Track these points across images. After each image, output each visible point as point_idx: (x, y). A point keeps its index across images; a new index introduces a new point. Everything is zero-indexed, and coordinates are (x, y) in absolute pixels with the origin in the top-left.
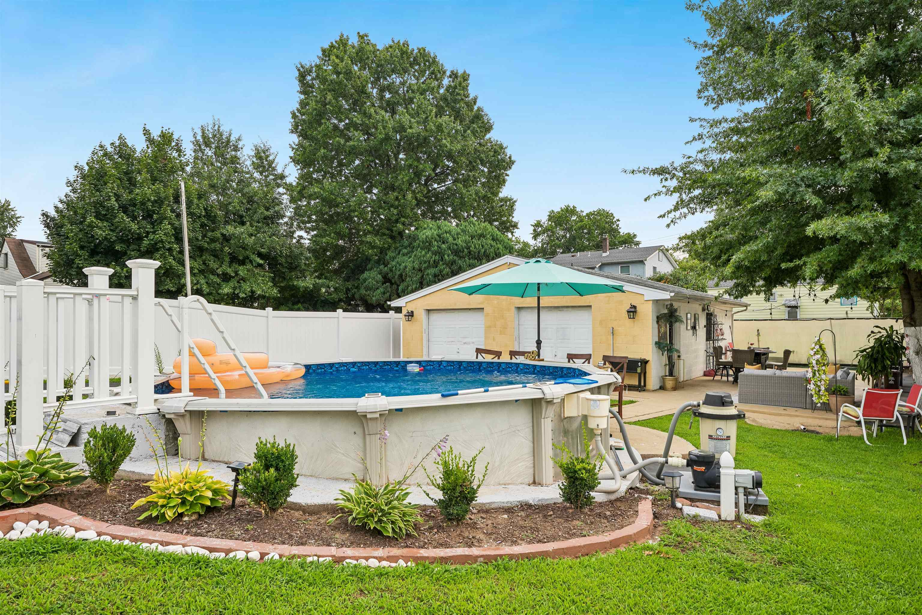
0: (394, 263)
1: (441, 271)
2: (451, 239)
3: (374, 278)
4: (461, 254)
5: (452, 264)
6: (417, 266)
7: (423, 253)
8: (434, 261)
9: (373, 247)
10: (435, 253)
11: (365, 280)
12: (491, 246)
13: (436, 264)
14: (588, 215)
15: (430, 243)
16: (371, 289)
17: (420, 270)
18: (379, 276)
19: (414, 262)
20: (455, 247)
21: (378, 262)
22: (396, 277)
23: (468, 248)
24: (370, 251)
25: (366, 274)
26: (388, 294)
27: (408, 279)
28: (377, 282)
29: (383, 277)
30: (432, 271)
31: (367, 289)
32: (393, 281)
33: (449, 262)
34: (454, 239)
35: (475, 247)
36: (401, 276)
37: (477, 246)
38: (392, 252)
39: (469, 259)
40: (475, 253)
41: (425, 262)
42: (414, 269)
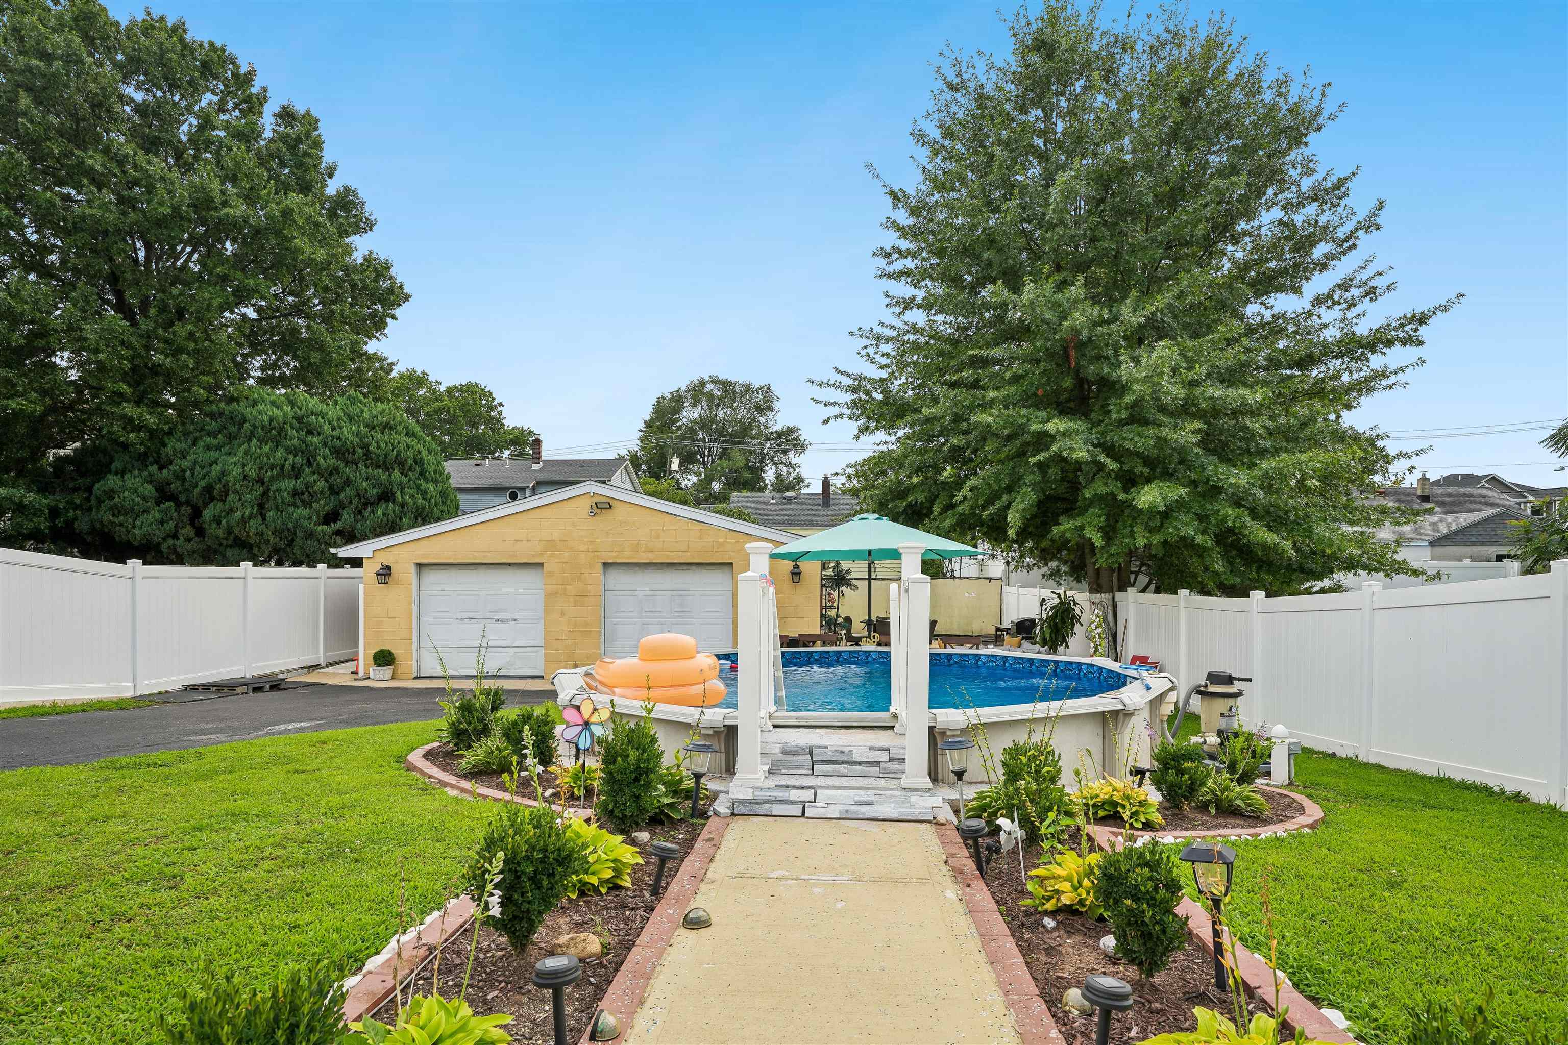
0: (186, 464)
1: (308, 486)
2: (326, 427)
3: (136, 491)
4: (350, 457)
5: (331, 474)
6: (253, 474)
7: (266, 449)
8: (293, 467)
9: (138, 429)
10: (294, 452)
11: (110, 494)
12: (408, 447)
13: (296, 473)
14: (449, 391)
15: (281, 430)
16: (126, 514)
17: (261, 481)
18: (149, 487)
19: (244, 466)
20: (338, 443)
21: (143, 458)
22: (197, 490)
23: (365, 447)
24: (132, 435)
25: (112, 481)
26: (172, 524)
27: (231, 497)
28: (145, 499)
29: (157, 490)
30: (288, 484)
31: (117, 510)
32: (183, 498)
33: (326, 470)
34: (333, 429)
35: (378, 447)
36: (209, 489)
37: (383, 445)
38: (179, 440)
39: (366, 467)
40: (378, 456)
41: (272, 467)
42: (245, 477)
